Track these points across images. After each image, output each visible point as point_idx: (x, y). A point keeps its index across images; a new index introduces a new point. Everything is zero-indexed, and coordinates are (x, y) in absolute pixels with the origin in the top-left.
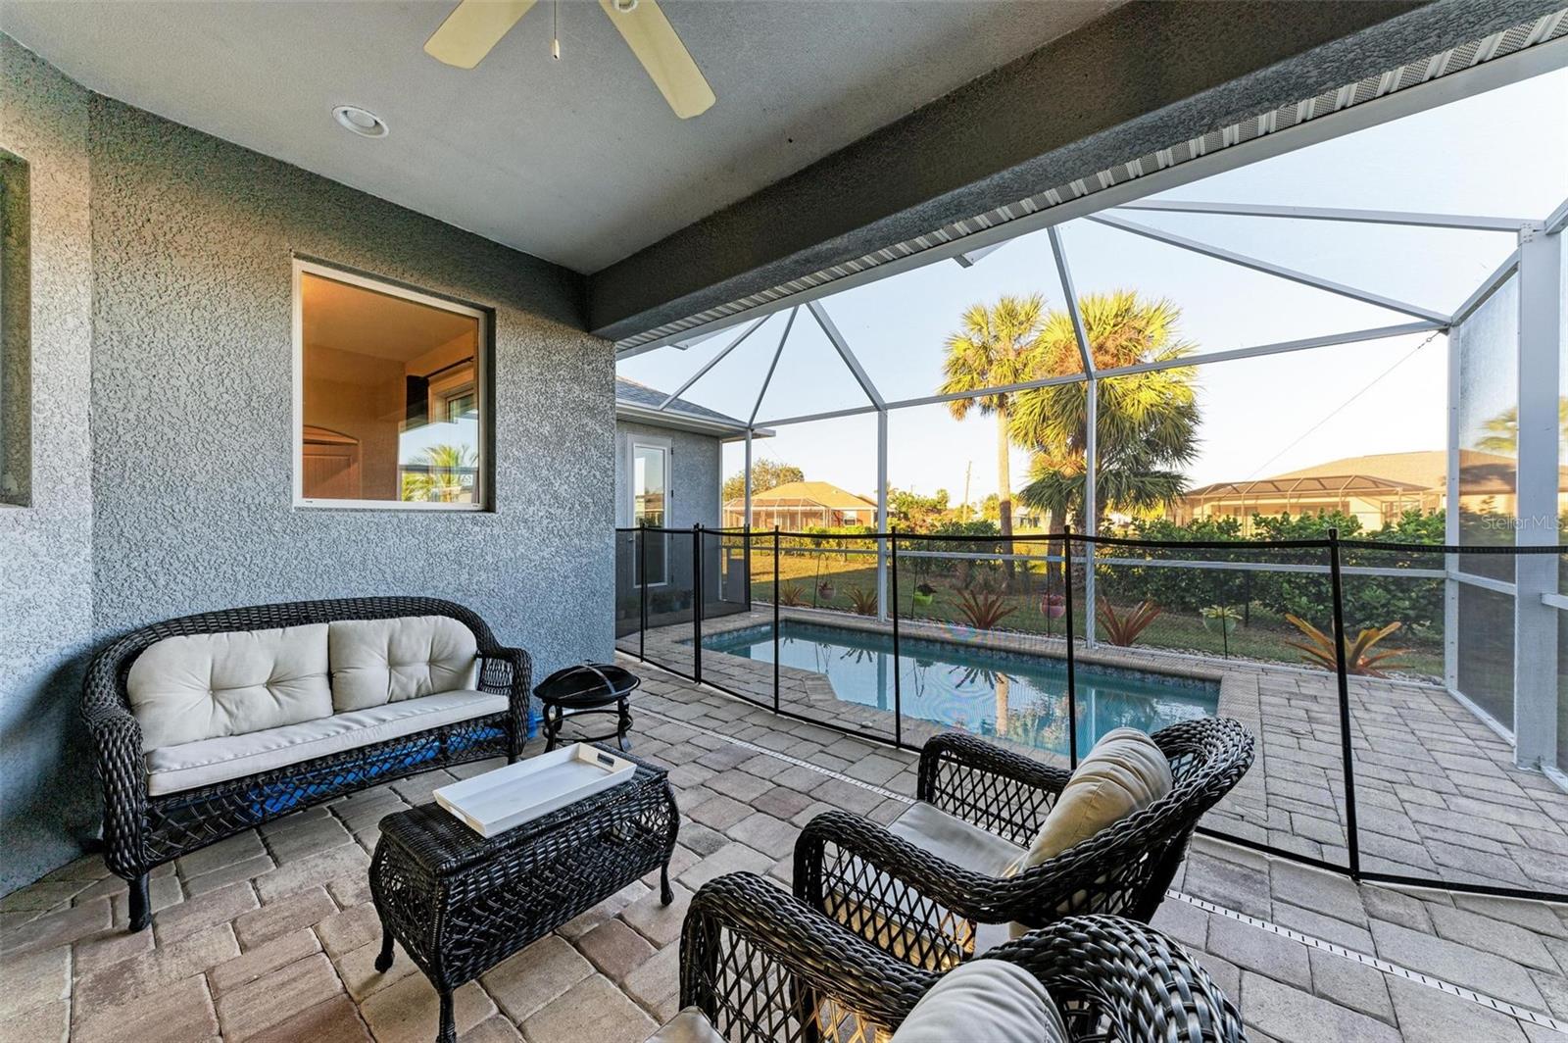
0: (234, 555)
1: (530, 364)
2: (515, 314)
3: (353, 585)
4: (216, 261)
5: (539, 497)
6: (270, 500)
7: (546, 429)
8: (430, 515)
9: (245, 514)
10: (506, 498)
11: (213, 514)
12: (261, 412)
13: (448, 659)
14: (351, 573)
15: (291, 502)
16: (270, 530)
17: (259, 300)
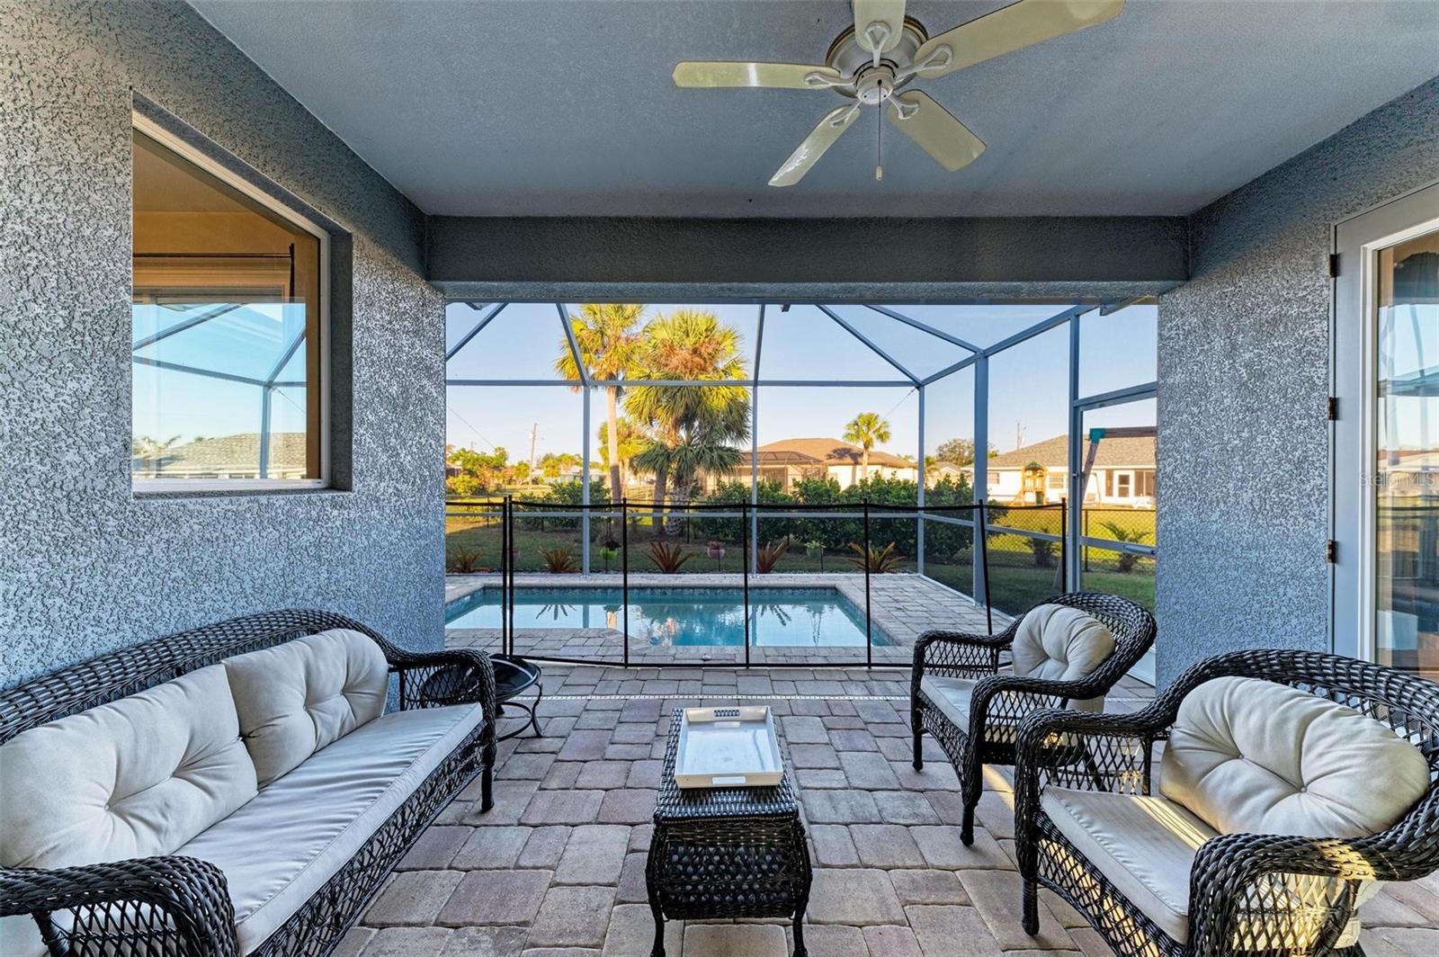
0: (45, 578)
1: (382, 308)
2: (370, 247)
3: (207, 604)
4: (15, 68)
5: (389, 471)
6: (100, 484)
7: (394, 390)
8: (292, 497)
9: (63, 507)
10: (361, 473)
11: (12, 511)
12: (88, 339)
13: (366, 681)
14: (205, 588)
15: (130, 485)
16: (100, 532)
17: (86, 155)
